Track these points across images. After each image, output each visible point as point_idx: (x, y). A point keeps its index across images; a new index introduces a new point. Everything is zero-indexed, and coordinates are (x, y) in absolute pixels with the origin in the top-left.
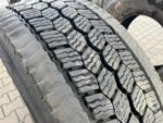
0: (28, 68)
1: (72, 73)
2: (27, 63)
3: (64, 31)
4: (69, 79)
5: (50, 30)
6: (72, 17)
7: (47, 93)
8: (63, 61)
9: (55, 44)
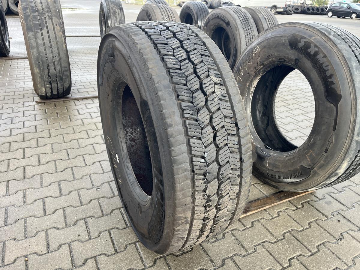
0: (140, 49)
1: (165, 57)
2: (139, 47)
3: (173, 47)
4: (163, 60)
5: (158, 35)
6: (182, 39)
7: (148, 61)
8: (161, 50)
9: (159, 42)
